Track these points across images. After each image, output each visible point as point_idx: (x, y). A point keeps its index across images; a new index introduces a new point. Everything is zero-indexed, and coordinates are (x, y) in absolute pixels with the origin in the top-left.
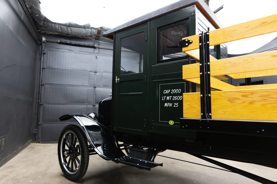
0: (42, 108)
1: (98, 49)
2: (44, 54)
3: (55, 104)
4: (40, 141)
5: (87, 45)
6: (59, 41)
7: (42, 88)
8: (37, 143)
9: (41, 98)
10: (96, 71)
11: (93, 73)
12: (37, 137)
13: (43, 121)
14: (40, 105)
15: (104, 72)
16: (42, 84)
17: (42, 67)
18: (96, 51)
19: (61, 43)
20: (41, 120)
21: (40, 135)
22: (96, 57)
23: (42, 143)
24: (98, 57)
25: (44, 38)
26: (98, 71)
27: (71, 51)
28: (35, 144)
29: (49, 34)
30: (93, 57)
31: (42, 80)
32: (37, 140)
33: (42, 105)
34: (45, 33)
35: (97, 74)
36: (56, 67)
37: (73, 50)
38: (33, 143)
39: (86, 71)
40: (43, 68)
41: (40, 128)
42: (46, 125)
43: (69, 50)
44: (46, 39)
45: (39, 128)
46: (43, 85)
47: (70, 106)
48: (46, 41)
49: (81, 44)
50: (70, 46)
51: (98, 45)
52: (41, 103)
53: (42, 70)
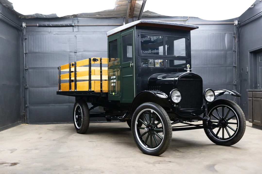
0: (28, 91)
1: (77, 27)
2: (26, 39)
4: (29, 122)
5: (64, 25)
6: (38, 25)
7: (26, 72)
8: (26, 124)
9: (26, 82)
10: (75, 52)
11: (73, 54)
12: (26, 119)
13: (29, 104)
14: (26, 88)
15: (84, 51)
16: (26, 69)
17: (24, 52)
18: (76, 29)
19: (40, 26)
20: (28, 102)
21: (28, 117)
22: (75, 36)
23: (30, 124)
24: (77, 36)
25: (24, 23)
26: (78, 51)
27: (50, 33)
28: (25, 124)
29: (28, 18)
30: (72, 36)
31: (25, 65)
32: (26, 121)
33: (27, 88)
34: (25, 18)
35: (77, 54)
36: (37, 51)
37: (53, 31)
38: (23, 124)
39: (66, 52)
40: (25, 54)
41: (28, 110)
42: (32, 107)
43: (48, 32)
44: (26, 24)
45: (26, 111)
46: (27, 69)
47: (53, 88)
48: (27, 26)
49: (59, 24)
50: (49, 28)
51: (77, 23)
52: (26, 87)
53: (24, 55)
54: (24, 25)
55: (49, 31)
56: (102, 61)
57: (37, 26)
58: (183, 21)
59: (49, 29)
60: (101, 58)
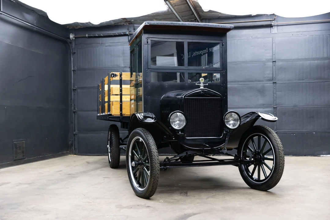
0: (76, 116)
2: (74, 53)
3: (88, 111)
4: (77, 153)
5: (117, 34)
6: (87, 35)
7: (75, 93)
8: (74, 155)
9: (74, 105)
11: (128, 69)
12: (74, 148)
13: (78, 130)
16: (74, 89)
17: (72, 69)
19: (89, 37)
20: (76, 129)
21: (76, 147)
23: (79, 155)
27: (102, 45)
29: (77, 28)
30: (127, 47)
31: (74, 84)
32: (74, 151)
33: (76, 112)
34: (74, 28)
37: (104, 42)
38: (71, 154)
39: (120, 67)
40: (74, 71)
41: (76, 138)
42: (81, 135)
44: (75, 35)
45: (74, 139)
46: (76, 90)
48: (75, 38)
49: (111, 34)
50: (101, 38)
51: (133, 31)
52: (74, 111)
53: (72, 72)
54: (72, 36)
55: (101, 43)
56: (122, 76)
57: (86, 37)
58: (270, 21)
59: (100, 40)
60: (122, 73)
